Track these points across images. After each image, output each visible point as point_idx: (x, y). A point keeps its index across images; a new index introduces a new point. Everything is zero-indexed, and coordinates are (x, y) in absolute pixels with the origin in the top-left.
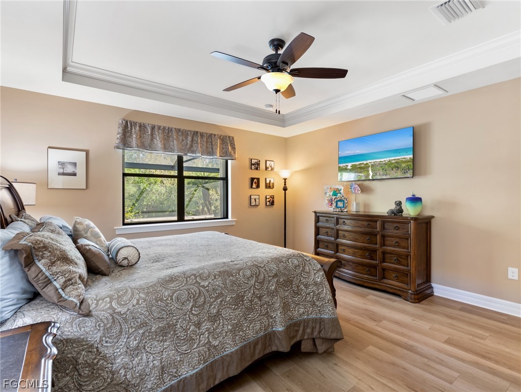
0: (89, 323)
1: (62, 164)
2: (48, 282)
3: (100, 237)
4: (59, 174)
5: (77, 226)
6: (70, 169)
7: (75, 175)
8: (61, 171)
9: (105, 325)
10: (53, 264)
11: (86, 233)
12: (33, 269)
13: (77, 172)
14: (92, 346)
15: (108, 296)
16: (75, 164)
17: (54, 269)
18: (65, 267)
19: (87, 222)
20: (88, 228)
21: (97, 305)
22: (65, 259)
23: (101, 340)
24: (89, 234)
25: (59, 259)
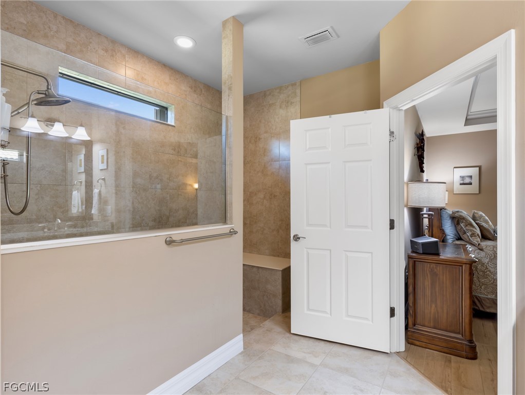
0: (482, 254)
1: (463, 178)
2: (465, 233)
3: (489, 222)
4: (461, 184)
5: (475, 215)
6: (467, 180)
7: (471, 184)
8: (462, 182)
9: (490, 257)
10: (467, 226)
11: (480, 219)
12: (459, 226)
13: (473, 181)
14: (484, 264)
15: (493, 246)
16: (471, 177)
17: (467, 228)
18: (472, 228)
19: (481, 213)
20: (481, 216)
21: (486, 247)
22: (471, 225)
23: (488, 263)
24: (482, 220)
25: (469, 224)
